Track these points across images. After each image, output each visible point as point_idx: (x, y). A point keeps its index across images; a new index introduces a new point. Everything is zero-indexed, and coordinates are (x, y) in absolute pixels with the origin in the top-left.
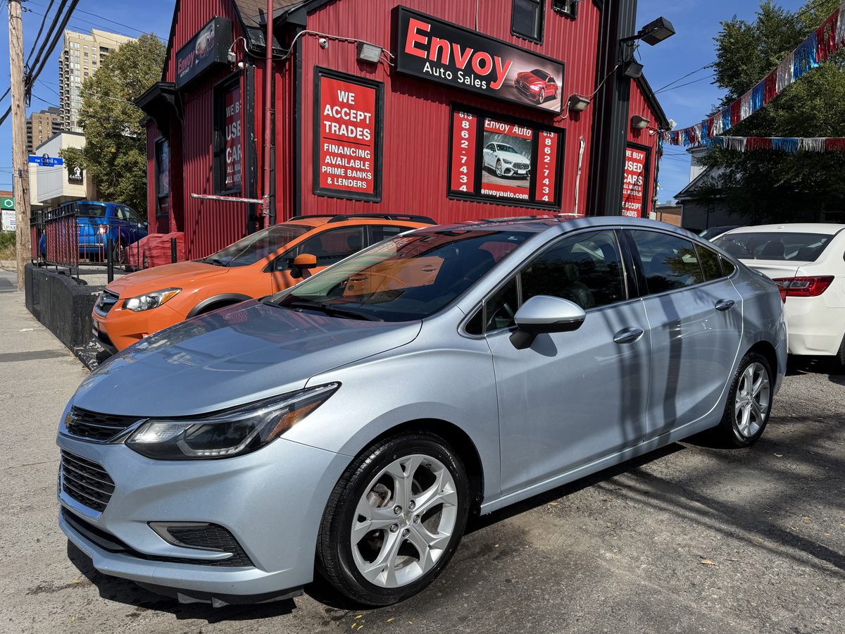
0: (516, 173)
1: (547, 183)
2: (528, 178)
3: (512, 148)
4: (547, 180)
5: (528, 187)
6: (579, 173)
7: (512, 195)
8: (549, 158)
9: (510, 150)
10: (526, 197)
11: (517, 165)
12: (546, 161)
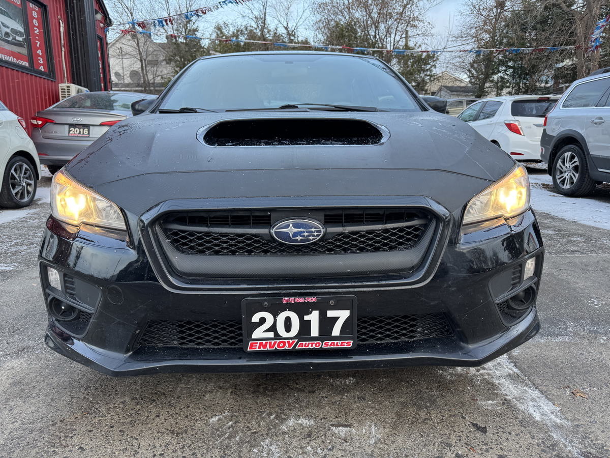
0: (14, 38)
1: (41, 54)
2: (25, 46)
3: (7, 12)
4: (39, 50)
5: (27, 55)
6: (63, 49)
7: (15, 61)
8: (38, 31)
9: (6, 14)
10: (26, 64)
11: (13, 30)
12: (36, 32)
